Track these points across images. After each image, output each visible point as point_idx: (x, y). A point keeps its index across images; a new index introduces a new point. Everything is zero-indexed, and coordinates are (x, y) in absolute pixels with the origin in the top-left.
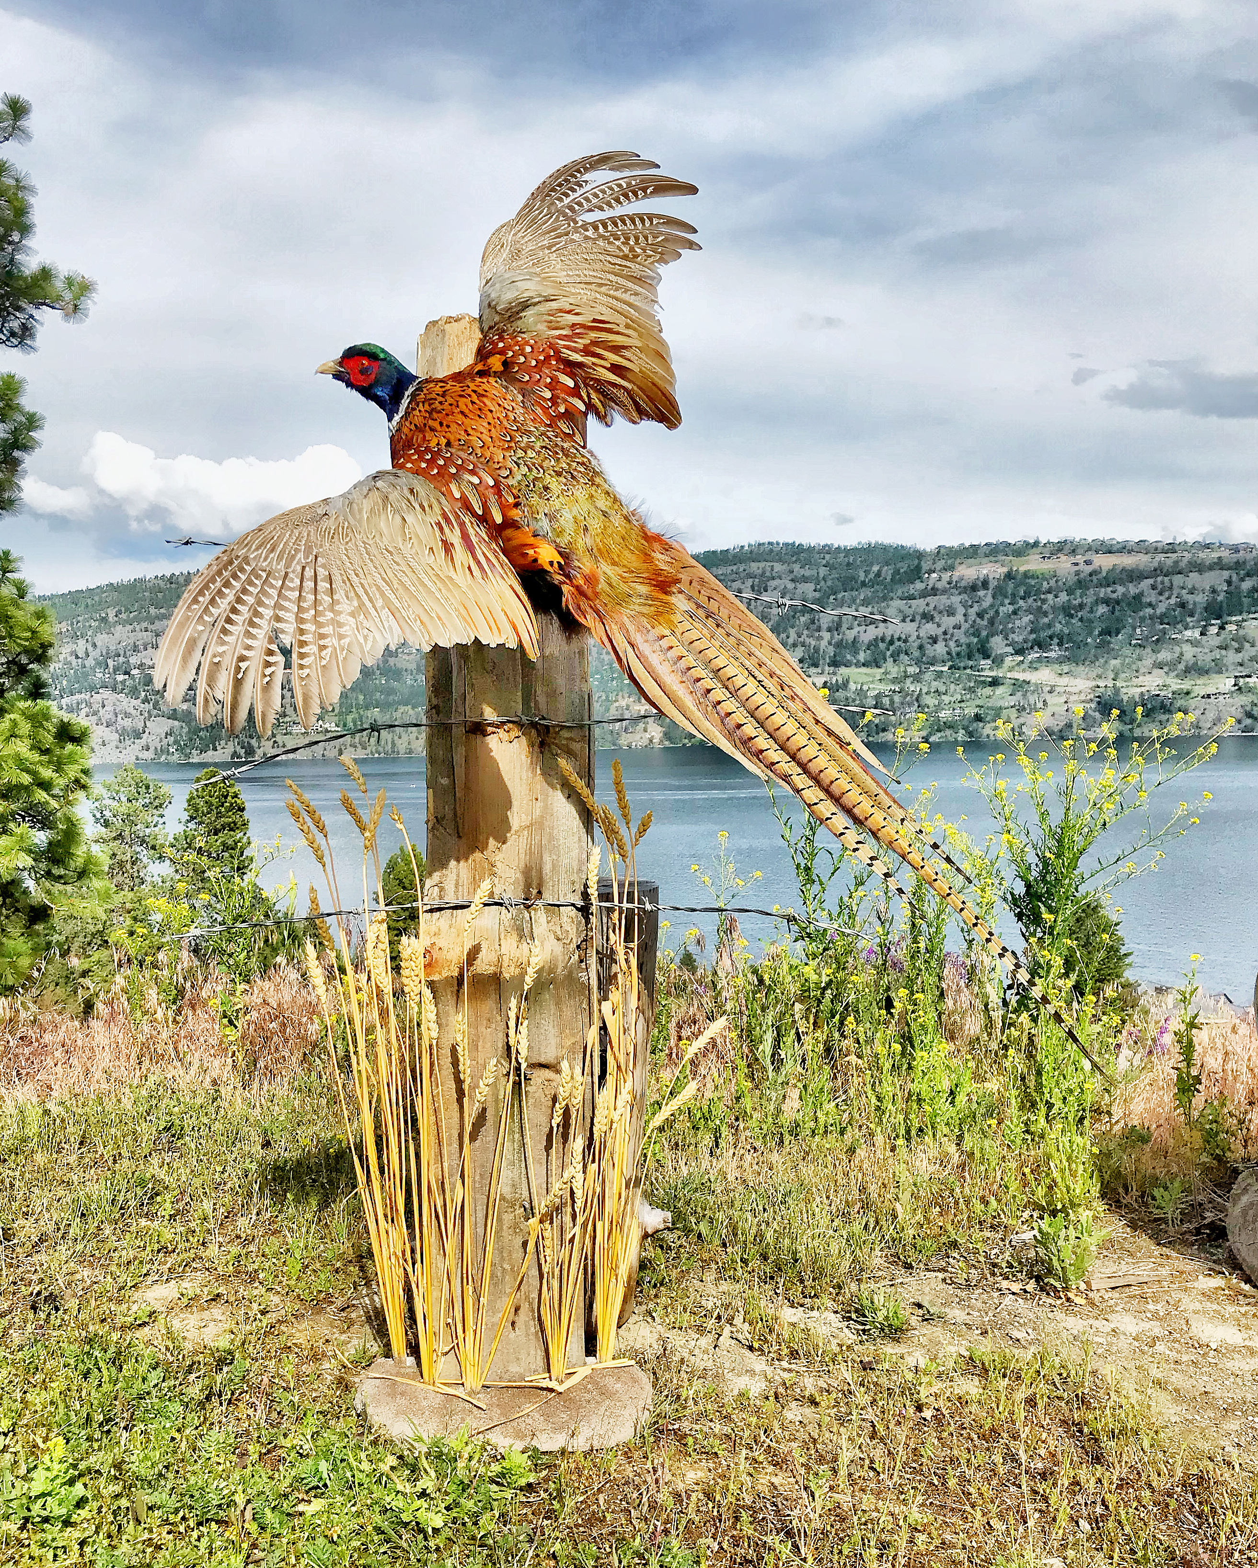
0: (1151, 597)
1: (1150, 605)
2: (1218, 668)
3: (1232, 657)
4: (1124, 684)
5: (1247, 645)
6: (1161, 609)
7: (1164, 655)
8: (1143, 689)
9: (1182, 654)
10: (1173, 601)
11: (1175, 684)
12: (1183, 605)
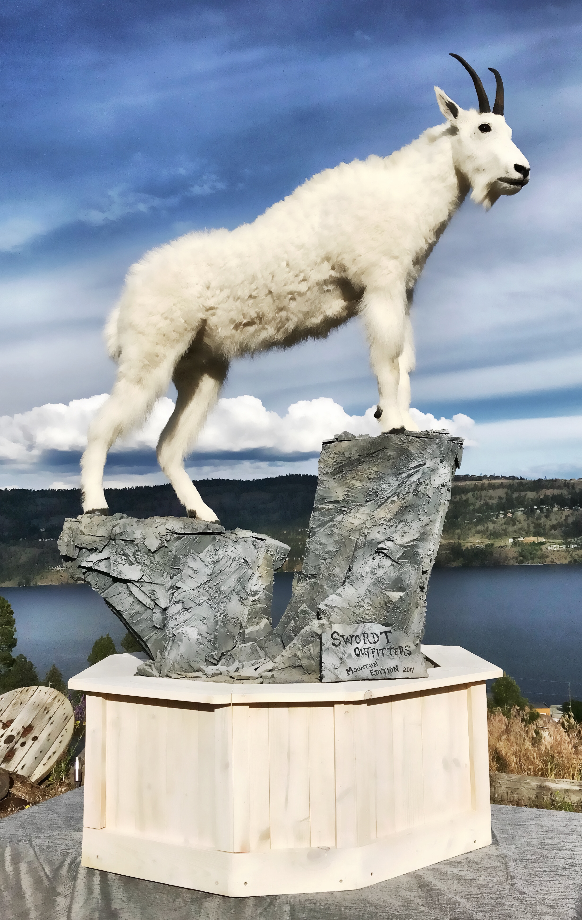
0: (472, 500)
1: (472, 504)
2: (505, 534)
3: (511, 529)
4: (463, 542)
5: (517, 523)
6: (477, 506)
7: (480, 528)
8: (471, 544)
9: (488, 527)
10: (482, 502)
11: (487, 542)
12: (487, 504)
